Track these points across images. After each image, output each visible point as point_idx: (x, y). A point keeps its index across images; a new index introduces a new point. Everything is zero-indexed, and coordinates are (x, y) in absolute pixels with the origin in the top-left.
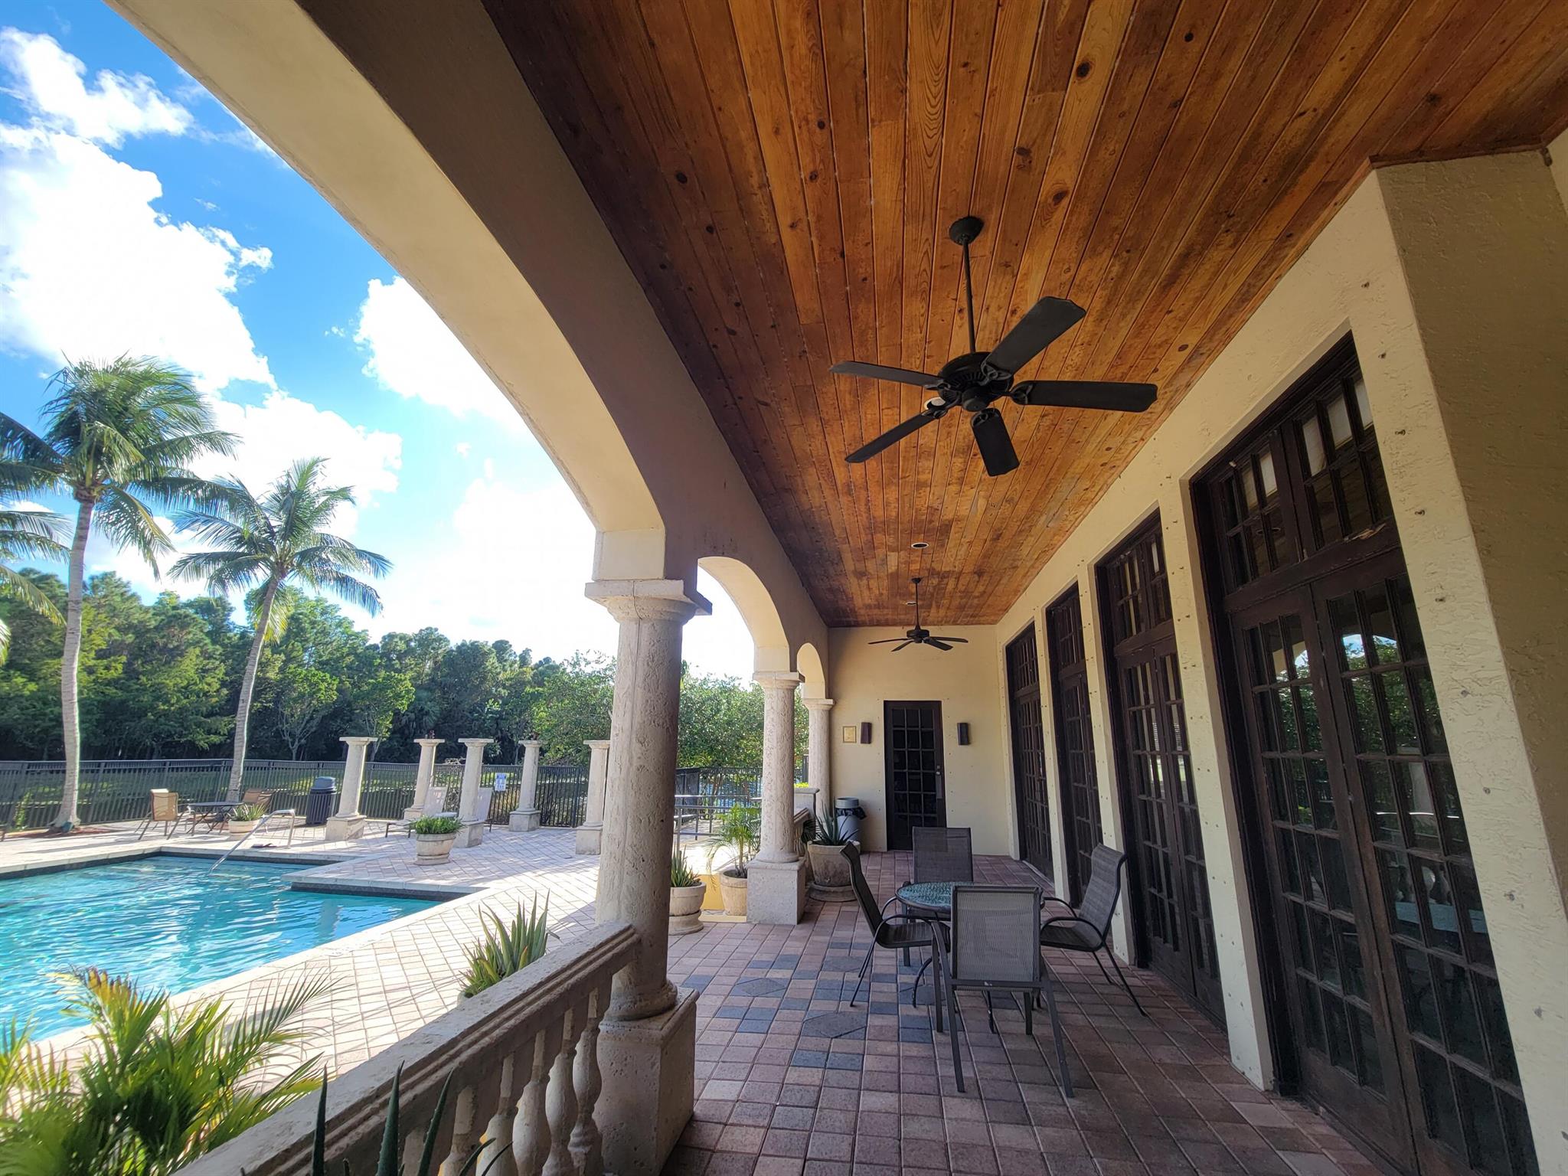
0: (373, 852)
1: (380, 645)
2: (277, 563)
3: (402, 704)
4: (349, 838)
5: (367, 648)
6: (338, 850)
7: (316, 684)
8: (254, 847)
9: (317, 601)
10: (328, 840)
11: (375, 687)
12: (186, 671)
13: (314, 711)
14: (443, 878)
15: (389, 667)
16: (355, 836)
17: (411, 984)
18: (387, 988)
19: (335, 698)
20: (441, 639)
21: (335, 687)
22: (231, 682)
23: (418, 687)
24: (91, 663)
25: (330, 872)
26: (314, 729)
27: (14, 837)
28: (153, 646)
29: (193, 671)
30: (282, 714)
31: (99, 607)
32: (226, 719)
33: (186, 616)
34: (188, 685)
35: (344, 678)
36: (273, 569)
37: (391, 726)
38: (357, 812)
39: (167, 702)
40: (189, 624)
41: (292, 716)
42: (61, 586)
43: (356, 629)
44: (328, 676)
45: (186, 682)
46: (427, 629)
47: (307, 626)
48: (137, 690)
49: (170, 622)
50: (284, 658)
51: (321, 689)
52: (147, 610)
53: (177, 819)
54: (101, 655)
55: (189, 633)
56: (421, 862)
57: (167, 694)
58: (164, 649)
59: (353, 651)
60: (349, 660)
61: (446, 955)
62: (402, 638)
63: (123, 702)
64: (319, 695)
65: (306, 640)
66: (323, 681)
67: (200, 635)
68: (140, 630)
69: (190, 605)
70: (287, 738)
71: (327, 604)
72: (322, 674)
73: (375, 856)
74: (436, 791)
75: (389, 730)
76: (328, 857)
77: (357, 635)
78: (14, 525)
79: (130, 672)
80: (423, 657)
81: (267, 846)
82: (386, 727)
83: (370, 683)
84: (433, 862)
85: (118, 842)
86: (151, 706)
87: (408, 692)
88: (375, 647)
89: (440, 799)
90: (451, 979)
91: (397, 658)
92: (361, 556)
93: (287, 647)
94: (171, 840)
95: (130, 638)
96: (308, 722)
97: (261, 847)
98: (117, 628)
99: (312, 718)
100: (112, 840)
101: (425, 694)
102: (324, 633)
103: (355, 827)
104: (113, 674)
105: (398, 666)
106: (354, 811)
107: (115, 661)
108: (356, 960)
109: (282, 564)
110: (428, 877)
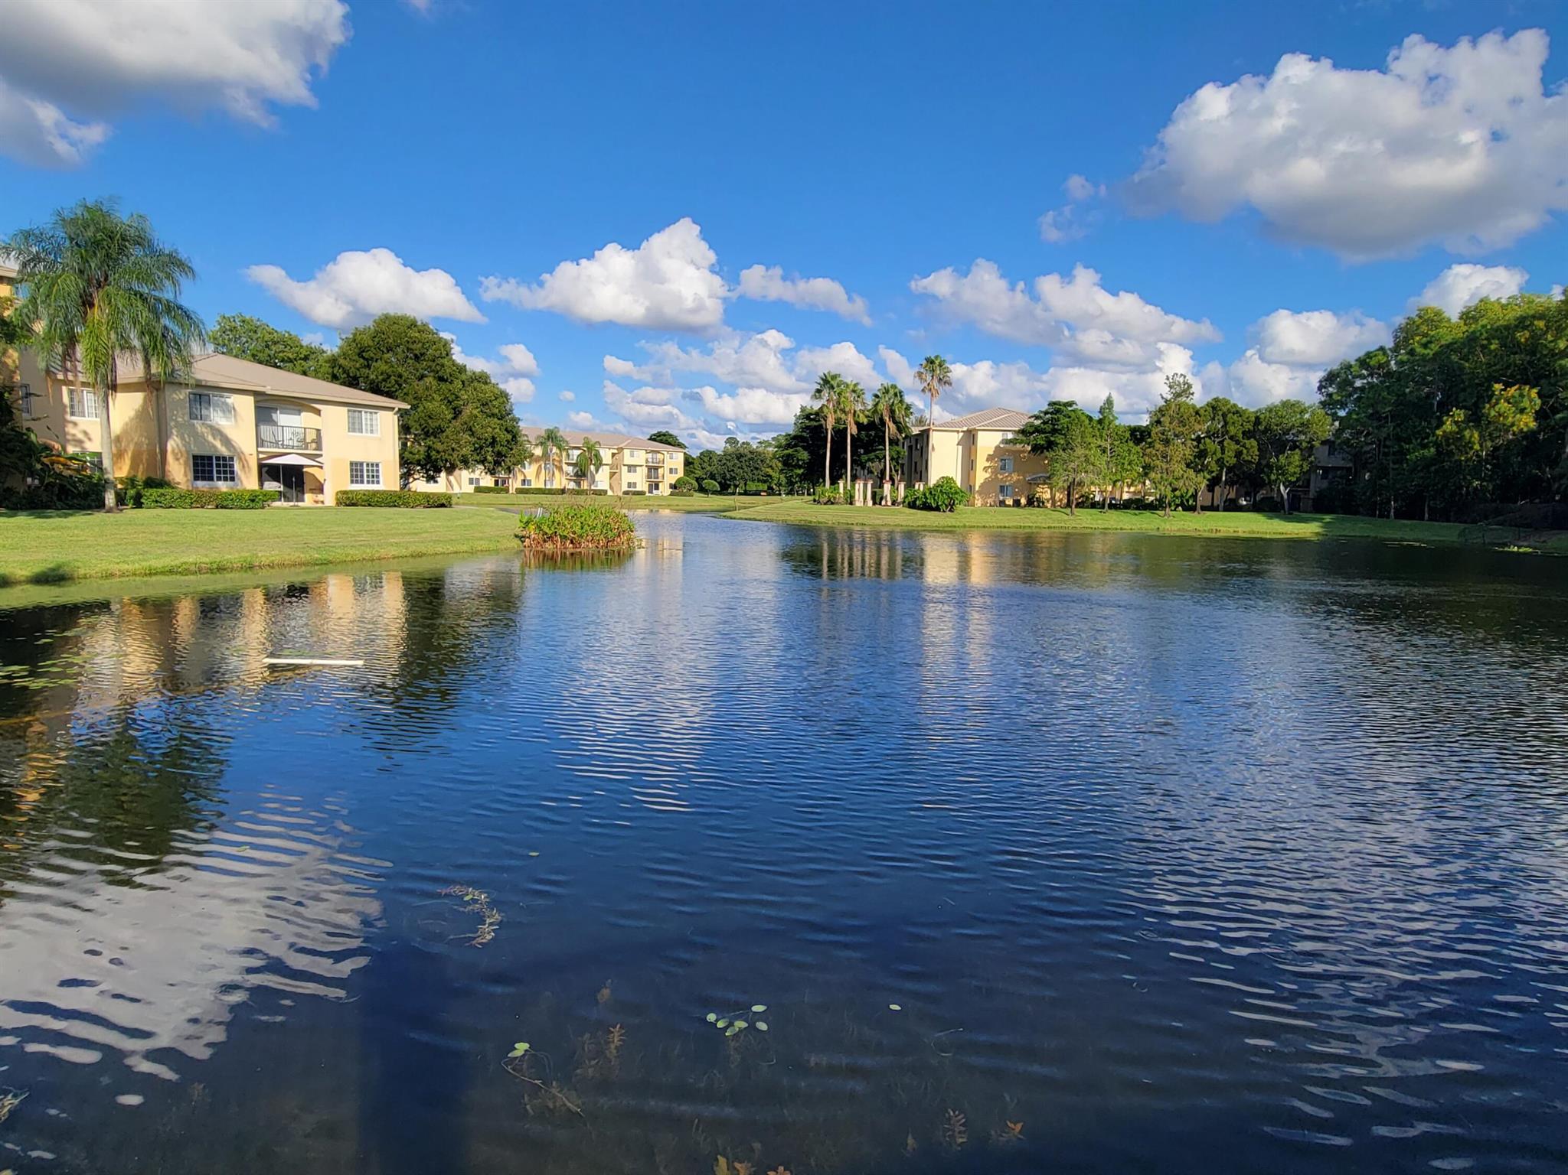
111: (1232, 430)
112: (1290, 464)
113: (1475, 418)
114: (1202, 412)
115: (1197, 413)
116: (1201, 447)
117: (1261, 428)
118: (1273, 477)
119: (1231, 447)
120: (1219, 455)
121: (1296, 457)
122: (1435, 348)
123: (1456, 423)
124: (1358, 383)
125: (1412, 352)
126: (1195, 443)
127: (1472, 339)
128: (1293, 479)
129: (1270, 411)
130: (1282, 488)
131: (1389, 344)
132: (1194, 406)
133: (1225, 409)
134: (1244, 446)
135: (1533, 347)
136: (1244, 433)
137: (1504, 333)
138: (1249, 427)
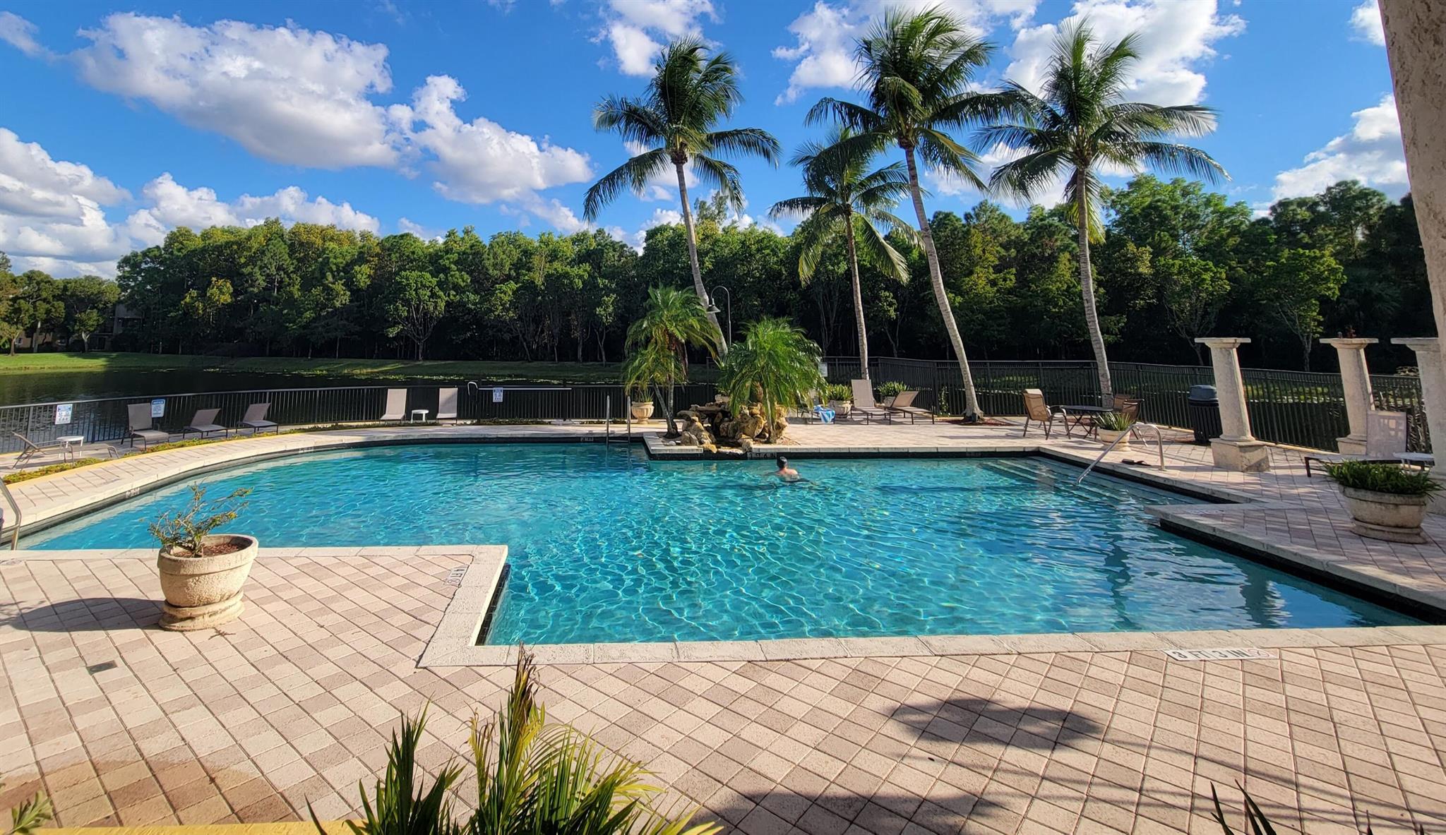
0: (1282, 497)
1: (1271, 218)
2: (1076, 152)
3: (1329, 289)
4: (1248, 469)
5: (1253, 224)
6: (1227, 485)
7: (1199, 274)
8: (1125, 462)
9: (1174, 183)
10: (1219, 466)
11: (1278, 270)
12: (1064, 275)
13: (1206, 304)
14: (1407, 572)
15: (1294, 243)
16: (1258, 468)
17: (1302, 780)
18: (1251, 765)
19: (1229, 288)
20: (1367, 195)
21: (1224, 276)
22: (1107, 281)
23: (1347, 265)
24: (992, 277)
25: (1206, 516)
26: (1214, 324)
27: (943, 421)
28: (1034, 255)
29: (1068, 275)
30: (1171, 311)
31: (984, 231)
32: (1113, 318)
33: (1051, 225)
34: (1069, 287)
35: (1233, 263)
36: (1072, 160)
37: (1321, 318)
38: (1249, 436)
39: (1056, 305)
40: (1054, 233)
41: (1182, 311)
42: (958, 220)
43: (1228, 204)
44: (1211, 264)
45: (1065, 286)
46: (1339, 185)
47: (1169, 212)
48: (1031, 296)
49: (1039, 233)
50: (1151, 250)
51: (1204, 280)
52: (1017, 227)
53: (1050, 419)
54: (998, 269)
55: (1056, 240)
56: (1363, 531)
57: (1053, 297)
58: (1043, 259)
59: (1235, 230)
60: (1232, 242)
61: (1394, 746)
62: (1302, 203)
63: (1024, 308)
64: (1205, 286)
65: (1174, 228)
66: (1206, 270)
67: (1067, 241)
68: (1017, 244)
69: (1052, 214)
70: (1184, 335)
71: (1186, 184)
72: (1204, 263)
73: (1284, 504)
74: (1384, 417)
75: (1320, 323)
76: (1213, 492)
77: (1231, 212)
78: (884, 178)
79: (1022, 281)
80: (1346, 225)
81: (1140, 464)
82: (1315, 320)
83: (1269, 267)
84: (1386, 536)
85: (1007, 436)
86: (1046, 310)
87: (1333, 271)
88: (1264, 221)
89: (1396, 430)
90: (1396, 814)
91: (1302, 230)
92: (1168, 115)
93: (1153, 238)
94: (1050, 441)
95: (1013, 252)
96: (1203, 317)
97: (1131, 463)
98: (1001, 245)
99: (1206, 313)
100: (1003, 434)
101: (1365, 272)
102: (1193, 216)
103: (1255, 457)
104: (1009, 284)
105: (1306, 240)
106: (1244, 434)
107: (1008, 273)
108: (1209, 679)
109: (1081, 151)
110: (1375, 563)
111: (44, 295)
112: (89, 319)
113: (203, 295)
114: (18, 280)
115: (14, 281)
116: (16, 306)
117: (68, 293)
118: (76, 328)
119: (42, 307)
120: (31, 311)
121: (95, 314)
122: (184, 252)
123: (192, 298)
124: (144, 266)
125: (172, 253)
126: (11, 303)
127: (204, 250)
128: (92, 329)
129: (76, 282)
130: (83, 335)
131: (162, 246)
132: (12, 275)
133: (39, 279)
134: (53, 306)
135: (231, 259)
136: (54, 296)
137: (219, 249)
138: (58, 292)
